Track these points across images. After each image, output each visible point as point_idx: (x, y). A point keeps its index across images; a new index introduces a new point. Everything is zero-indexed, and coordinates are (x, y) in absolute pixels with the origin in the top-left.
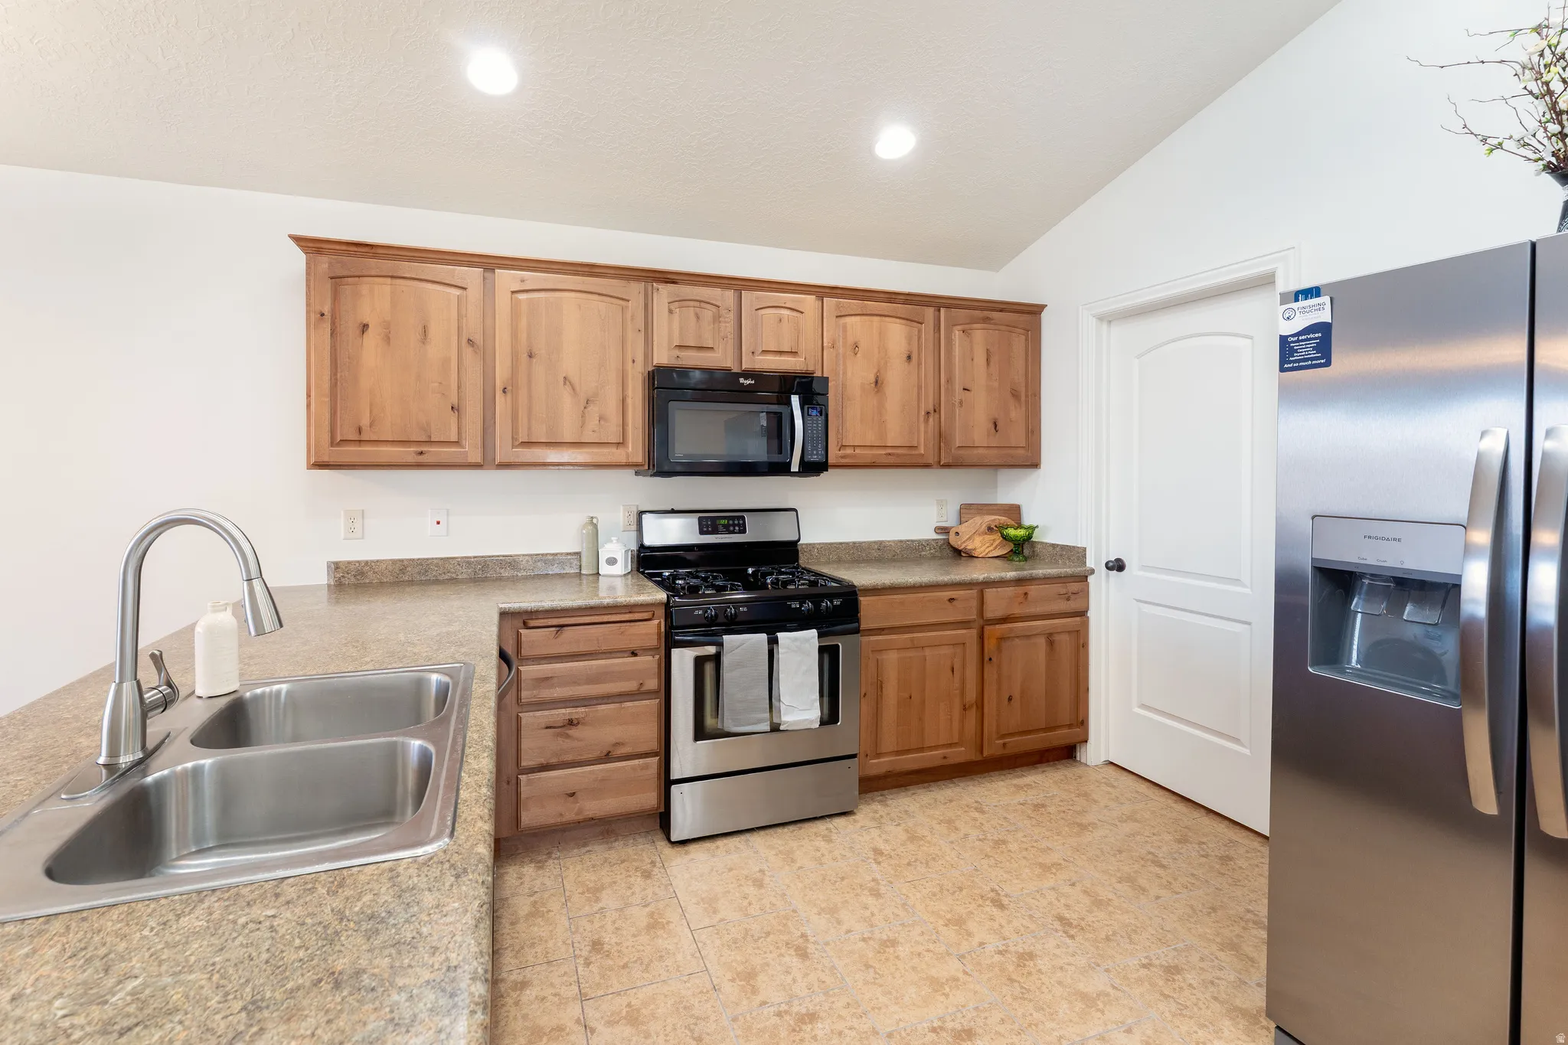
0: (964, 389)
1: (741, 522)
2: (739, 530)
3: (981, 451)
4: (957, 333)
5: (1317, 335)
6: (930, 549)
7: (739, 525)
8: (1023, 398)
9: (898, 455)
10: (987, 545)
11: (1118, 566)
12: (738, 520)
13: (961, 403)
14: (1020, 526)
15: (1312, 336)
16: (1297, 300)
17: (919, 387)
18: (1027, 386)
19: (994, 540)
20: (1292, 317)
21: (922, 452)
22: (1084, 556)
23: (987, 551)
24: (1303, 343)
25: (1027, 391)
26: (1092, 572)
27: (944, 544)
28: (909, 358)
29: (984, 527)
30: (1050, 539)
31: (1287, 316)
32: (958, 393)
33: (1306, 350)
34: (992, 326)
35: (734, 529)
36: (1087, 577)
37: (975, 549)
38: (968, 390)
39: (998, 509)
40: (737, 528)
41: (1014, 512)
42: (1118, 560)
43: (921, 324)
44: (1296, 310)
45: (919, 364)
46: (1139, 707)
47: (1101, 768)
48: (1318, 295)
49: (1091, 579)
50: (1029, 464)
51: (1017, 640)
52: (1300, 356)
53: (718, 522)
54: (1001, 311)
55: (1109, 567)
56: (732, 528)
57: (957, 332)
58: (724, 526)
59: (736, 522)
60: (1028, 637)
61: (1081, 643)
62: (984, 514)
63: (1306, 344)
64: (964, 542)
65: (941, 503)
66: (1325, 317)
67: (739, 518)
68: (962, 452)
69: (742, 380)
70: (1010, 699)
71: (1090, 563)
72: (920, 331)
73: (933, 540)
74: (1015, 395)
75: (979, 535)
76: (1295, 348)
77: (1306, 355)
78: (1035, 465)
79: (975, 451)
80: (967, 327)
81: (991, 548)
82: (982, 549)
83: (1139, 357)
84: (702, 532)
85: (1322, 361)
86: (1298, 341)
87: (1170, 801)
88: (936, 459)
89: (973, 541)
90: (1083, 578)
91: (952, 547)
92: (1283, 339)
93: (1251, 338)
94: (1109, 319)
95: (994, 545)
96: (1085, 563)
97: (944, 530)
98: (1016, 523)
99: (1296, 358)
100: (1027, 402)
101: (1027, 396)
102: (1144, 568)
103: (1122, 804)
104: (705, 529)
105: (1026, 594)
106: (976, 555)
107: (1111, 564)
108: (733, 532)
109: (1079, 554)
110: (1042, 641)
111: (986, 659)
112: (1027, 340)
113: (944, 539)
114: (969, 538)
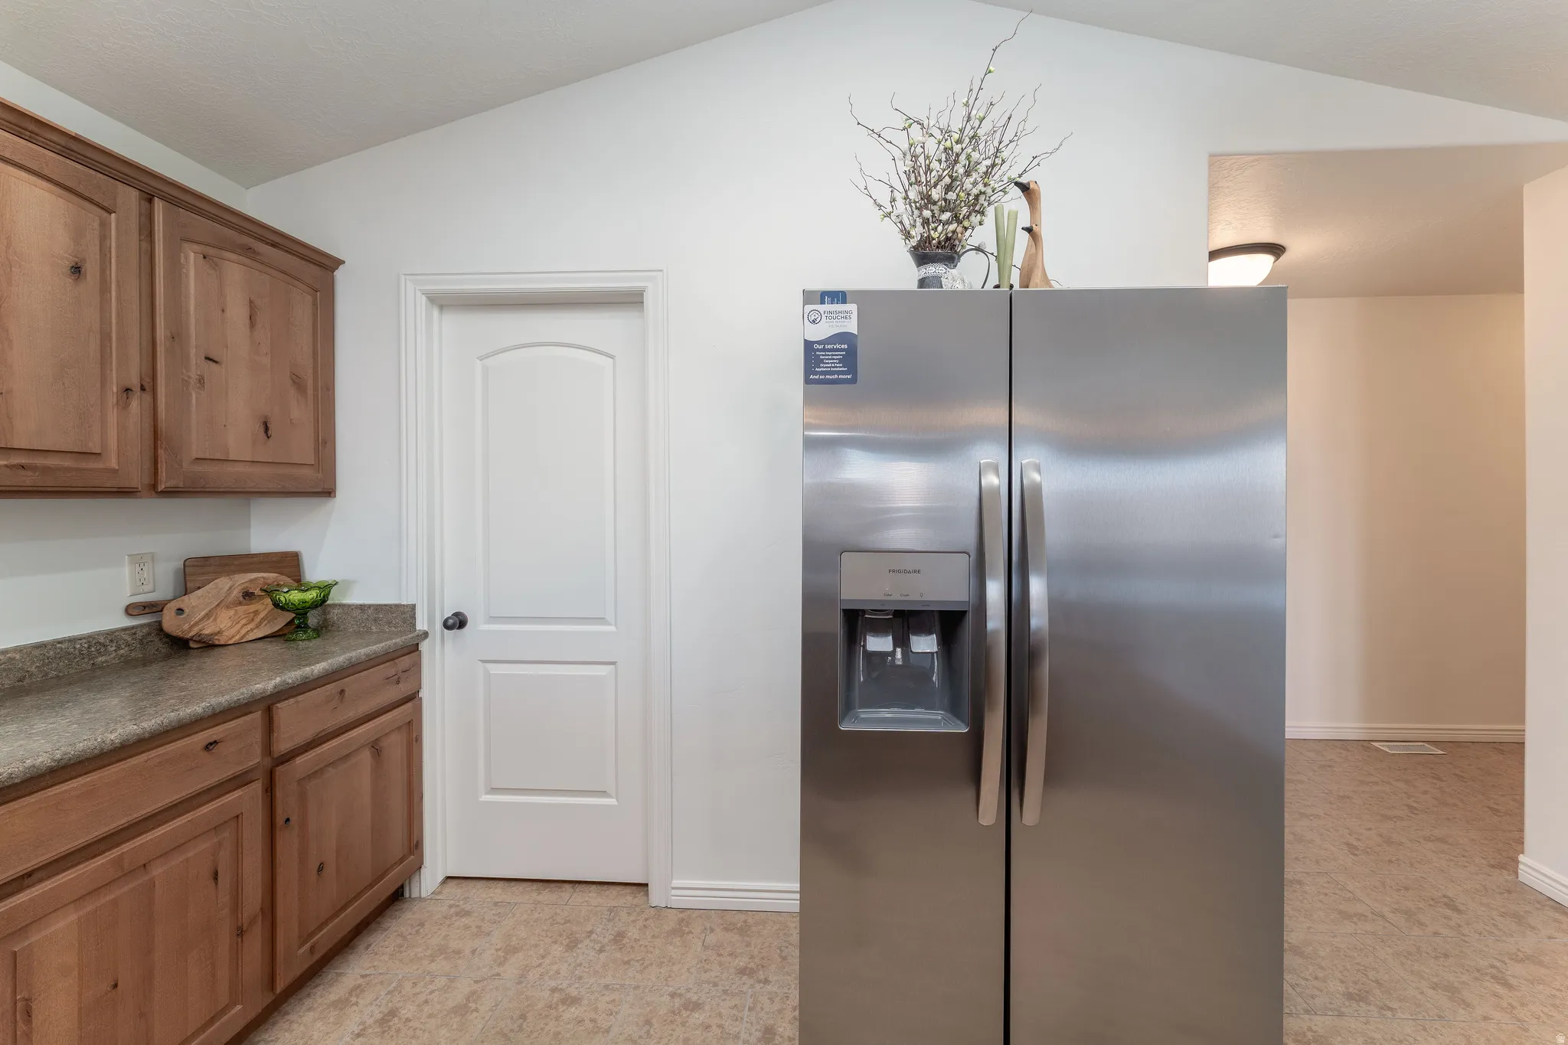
0: (208, 358)
3: (240, 468)
4: (191, 258)
5: (843, 346)
6: (119, 648)
8: (310, 392)
9: (46, 470)
10: (244, 622)
11: (458, 622)
13: (201, 381)
14: (299, 583)
15: (838, 346)
16: (822, 302)
17: (105, 337)
18: (315, 372)
19: (256, 613)
20: (818, 320)
21: (114, 464)
22: (414, 617)
23: (243, 632)
24: (830, 353)
25: (315, 380)
26: (425, 635)
27: (149, 634)
28: (77, 270)
29: (236, 593)
30: (355, 597)
31: (813, 318)
32: (195, 364)
33: (832, 363)
34: (254, 264)
36: (418, 644)
37: (219, 633)
38: (216, 362)
39: (261, 563)
41: (289, 564)
42: (456, 614)
43: (109, 212)
44: (823, 313)
45: (104, 288)
46: (488, 793)
47: (440, 893)
48: (844, 302)
49: (424, 647)
50: (320, 490)
51: (330, 769)
52: (826, 367)
54: (274, 245)
55: (447, 625)
57: (192, 255)
60: (347, 757)
61: (414, 737)
62: (234, 572)
63: (832, 355)
64: (196, 624)
65: (139, 560)
66: (852, 327)
68: (199, 468)
70: (320, 869)
71: (421, 625)
72: (104, 225)
73: (125, 629)
74: (298, 383)
75: (228, 607)
76: (821, 357)
77: (834, 367)
78: (329, 493)
79: (230, 468)
80: (211, 251)
81: (249, 627)
82: (233, 631)
83: (481, 359)
85: (849, 377)
86: (824, 350)
87: (532, 894)
88: (147, 480)
89: (215, 620)
90: (414, 649)
91: (168, 636)
92: (809, 345)
93: (612, 357)
94: (445, 302)
95: (258, 620)
96: (414, 625)
97: (153, 608)
98: (294, 580)
99: (822, 369)
100: (315, 396)
101: (315, 389)
102: (493, 619)
103: (488, 934)
105: (342, 692)
106: (222, 643)
107: (451, 622)
109: (406, 614)
110: (366, 756)
111: (280, 820)
112: (315, 304)
113: (149, 625)
114: (207, 616)
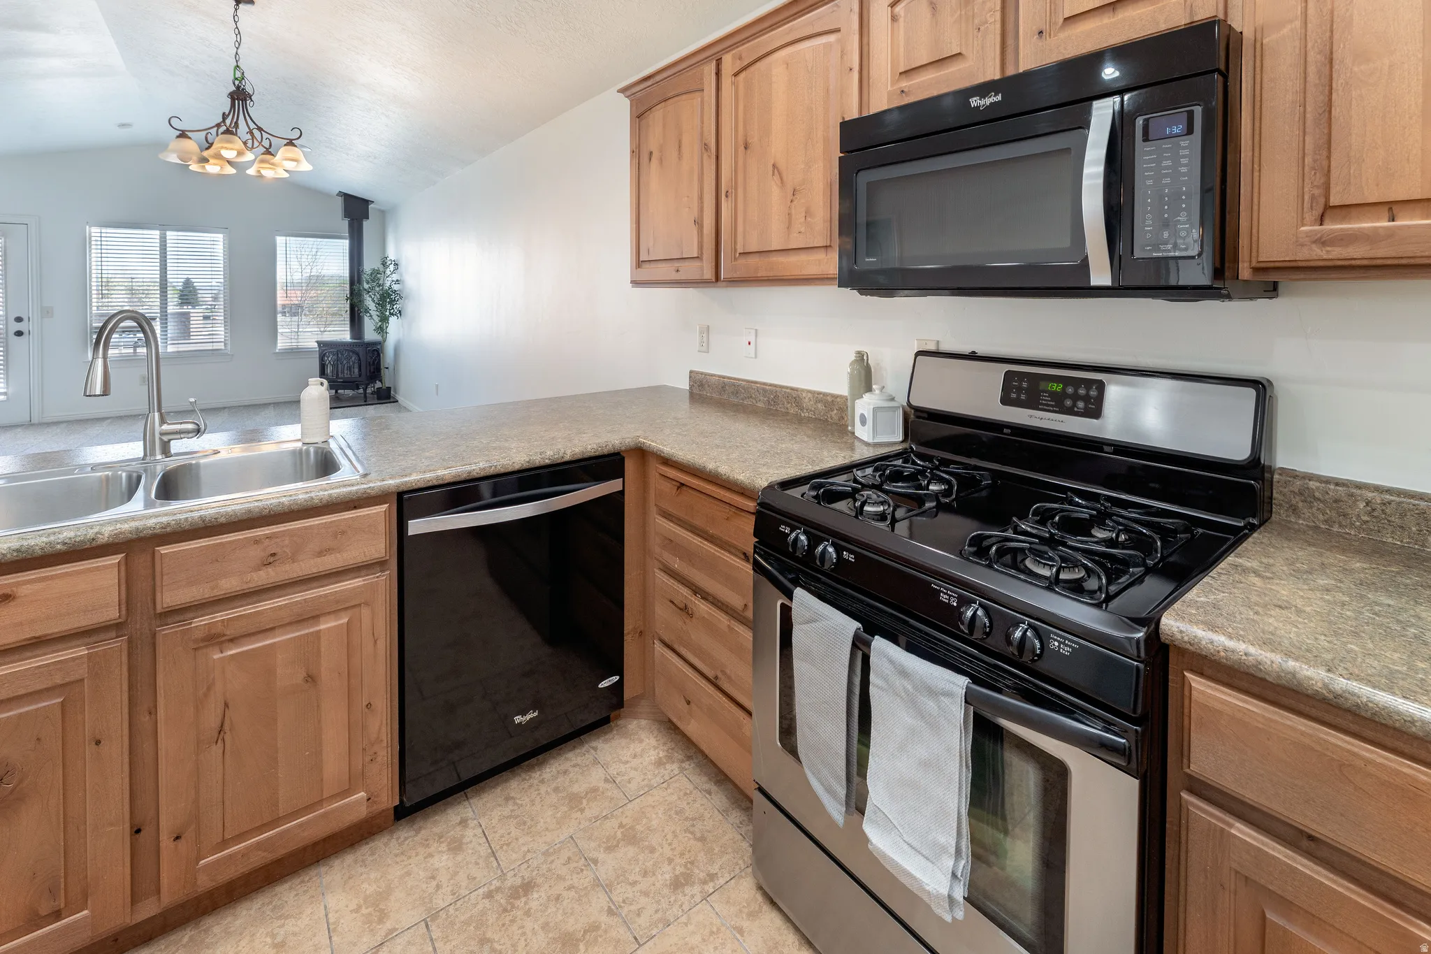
1: (1093, 393)
2: (1086, 408)
7: (1086, 399)
12: (1088, 389)
35: (1074, 405)
40: (1081, 404)
53: (1042, 385)
56: (1068, 403)
58: (1053, 395)
59: (1082, 392)
67: (1089, 383)
69: (975, 102)
84: (1006, 400)
104: (1014, 396)
108: (1070, 411)
